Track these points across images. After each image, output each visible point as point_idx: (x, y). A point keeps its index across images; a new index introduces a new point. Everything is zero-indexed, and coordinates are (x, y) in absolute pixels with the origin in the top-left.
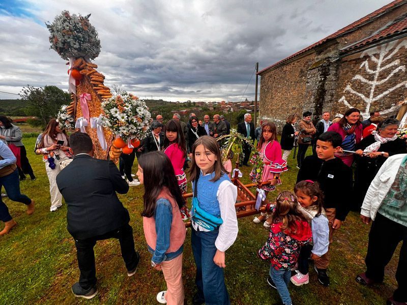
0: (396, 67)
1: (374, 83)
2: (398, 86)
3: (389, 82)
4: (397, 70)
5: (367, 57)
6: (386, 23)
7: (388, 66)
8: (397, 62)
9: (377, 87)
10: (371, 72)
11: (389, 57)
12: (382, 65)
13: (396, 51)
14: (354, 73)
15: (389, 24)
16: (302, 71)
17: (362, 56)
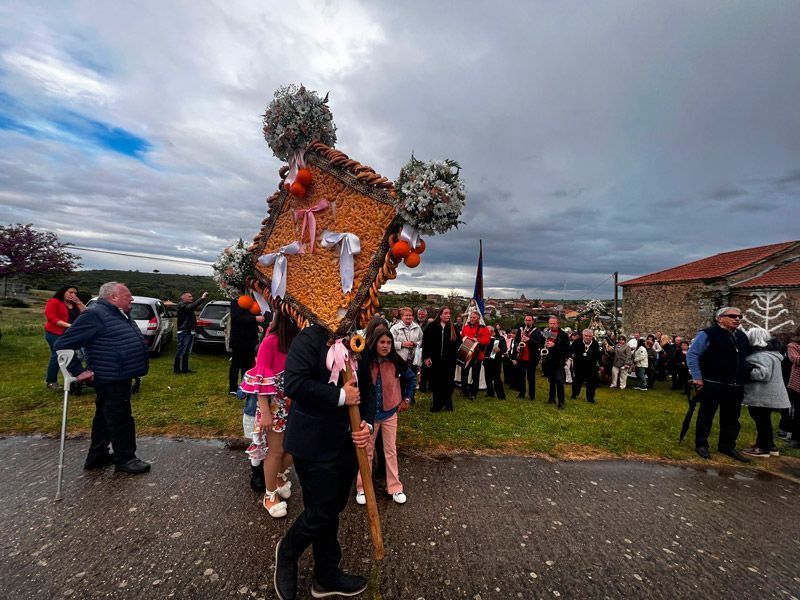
0: (781, 309)
1: (767, 318)
2: (786, 323)
3: (779, 318)
4: (782, 311)
5: (755, 297)
6: (768, 267)
7: (775, 307)
8: (781, 306)
9: (770, 321)
10: (763, 309)
11: (774, 300)
12: (770, 306)
13: (778, 298)
14: (748, 307)
15: (771, 267)
16: (688, 295)
17: (751, 295)
